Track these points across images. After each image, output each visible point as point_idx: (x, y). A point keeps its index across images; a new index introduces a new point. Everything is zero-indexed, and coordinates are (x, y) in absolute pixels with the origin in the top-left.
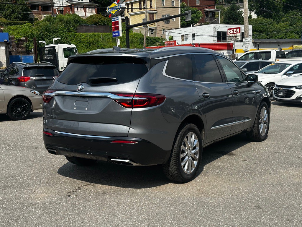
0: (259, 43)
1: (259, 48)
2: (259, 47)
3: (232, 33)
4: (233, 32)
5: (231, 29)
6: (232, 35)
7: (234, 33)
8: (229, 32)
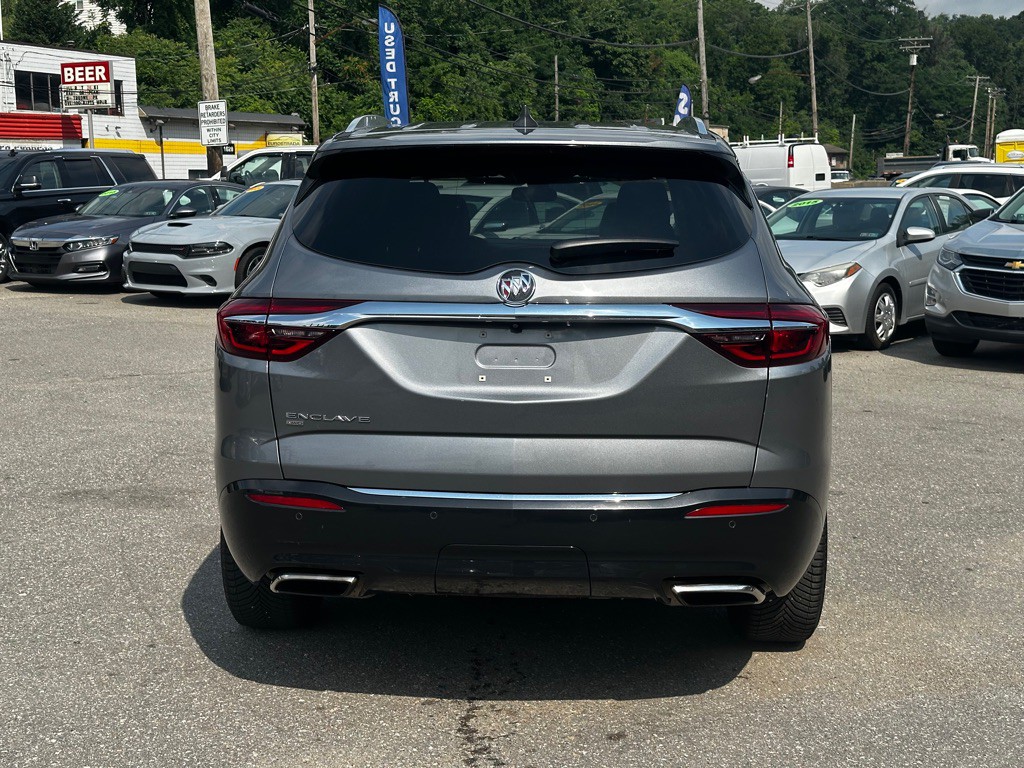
0: (161, 122)
1: (164, 139)
2: (161, 134)
3: (78, 79)
4: (84, 76)
5: (73, 66)
6: (79, 86)
7: (85, 82)
8: (66, 75)
